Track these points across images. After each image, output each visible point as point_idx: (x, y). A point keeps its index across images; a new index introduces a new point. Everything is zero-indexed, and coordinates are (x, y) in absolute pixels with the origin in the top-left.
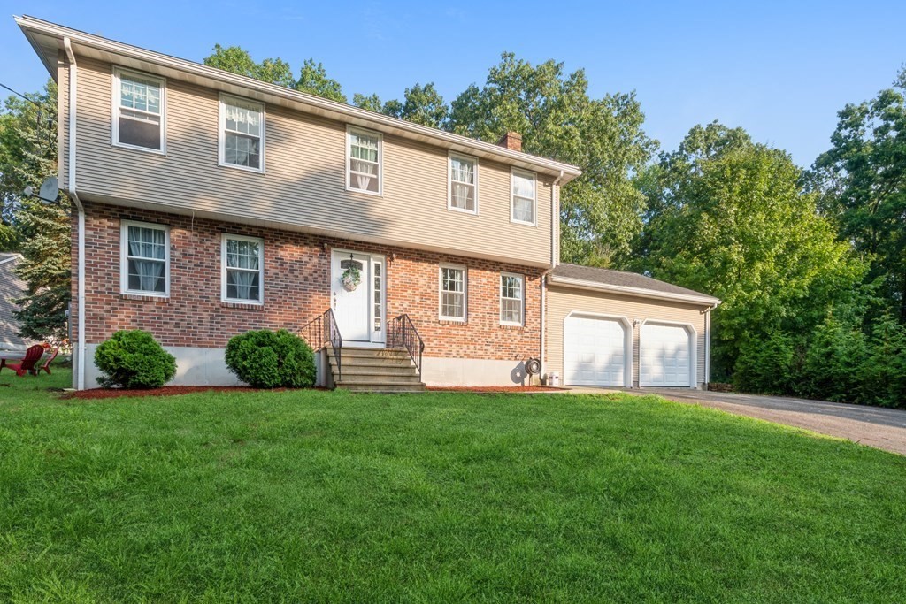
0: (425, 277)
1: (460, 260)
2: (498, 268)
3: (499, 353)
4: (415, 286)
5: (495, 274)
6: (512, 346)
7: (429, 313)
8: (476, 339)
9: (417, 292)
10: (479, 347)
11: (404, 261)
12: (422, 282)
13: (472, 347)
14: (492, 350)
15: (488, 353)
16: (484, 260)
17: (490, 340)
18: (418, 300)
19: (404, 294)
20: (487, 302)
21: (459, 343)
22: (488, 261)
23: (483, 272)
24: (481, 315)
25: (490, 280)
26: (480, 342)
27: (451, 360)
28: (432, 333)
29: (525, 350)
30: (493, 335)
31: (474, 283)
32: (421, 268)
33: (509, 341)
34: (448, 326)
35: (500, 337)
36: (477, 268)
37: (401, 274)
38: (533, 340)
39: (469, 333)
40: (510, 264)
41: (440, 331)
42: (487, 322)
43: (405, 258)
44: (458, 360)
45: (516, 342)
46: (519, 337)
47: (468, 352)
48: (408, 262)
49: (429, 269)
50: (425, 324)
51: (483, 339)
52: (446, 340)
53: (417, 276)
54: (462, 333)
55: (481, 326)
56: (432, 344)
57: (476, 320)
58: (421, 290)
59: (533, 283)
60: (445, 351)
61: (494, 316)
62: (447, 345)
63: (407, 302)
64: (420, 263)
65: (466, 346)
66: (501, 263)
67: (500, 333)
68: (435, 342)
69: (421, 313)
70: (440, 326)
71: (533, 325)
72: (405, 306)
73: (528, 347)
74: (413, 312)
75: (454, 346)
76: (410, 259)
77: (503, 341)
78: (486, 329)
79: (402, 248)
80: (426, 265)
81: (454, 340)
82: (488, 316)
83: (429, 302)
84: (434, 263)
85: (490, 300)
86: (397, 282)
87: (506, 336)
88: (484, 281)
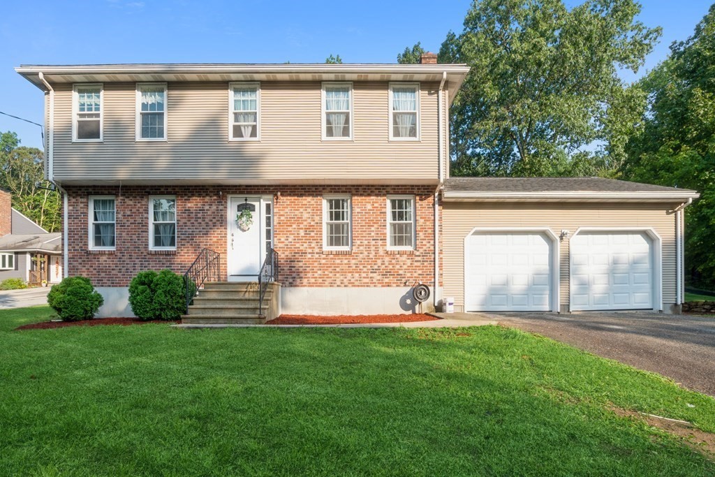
0: (309, 210)
1: (344, 189)
2: (384, 192)
3: (387, 280)
4: (299, 220)
5: (380, 199)
6: (401, 272)
7: (313, 245)
8: (361, 267)
9: (301, 226)
10: (364, 275)
11: (289, 198)
12: (305, 216)
13: (357, 275)
14: (379, 278)
15: (375, 281)
16: (368, 186)
17: (376, 267)
18: (302, 233)
19: (290, 229)
20: (373, 229)
21: (343, 272)
22: (372, 186)
23: (367, 198)
24: (366, 242)
25: (376, 205)
26: (365, 270)
27: (335, 289)
28: (316, 264)
29: (416, 275)
30: (379, 262)
31: (359, 210)
32: (305, 202)
33: (398, 267)
34: (332, 256)
35: (387, 264)
36: (361, 195)
37: (287, 210)
38: (426, 263)
39: (354, 261)
40: (398, 186)
41: (324, 261)
42: (373, 248)
43: (290, 195)
44: (343, 289)
45: (405, 267)
46: (409, 262)
47: (353, 280)
48: (293, 198)
49: (313, 202)
50: (309, 256)
51: (369, 267)
52: (330, 269)
53: (301, 210)
54: (346, 261)
55: (366, 253)
56: (316, 275)
57: (361, 248)
58: (305, 223)
59: (425, 203)
60: (329, 280)
61: (380, 242)
62: (331, 275)
63: (292, 236)
64: (304, 198)
65: (350, 274)
66: (387, 186)
67: (387, 259)
68: (319, 272)
69: (305, 245)
70: (324, 256)
71: (425, 248)
72: (290, 240)
73: (420, 272)
74: (297, 245)
75: (338, 275)
76: (294, 195)
77: (391, 267)
78: (371, 256)
79: (287, 186)
80: (309, 199)
81: (338, 269)
82: (373, 242)
83: (312, 234)
84: (317, 195)
85: (376, 226)
86: (282, 218)
87: (394, 261)
88: (369, 207)
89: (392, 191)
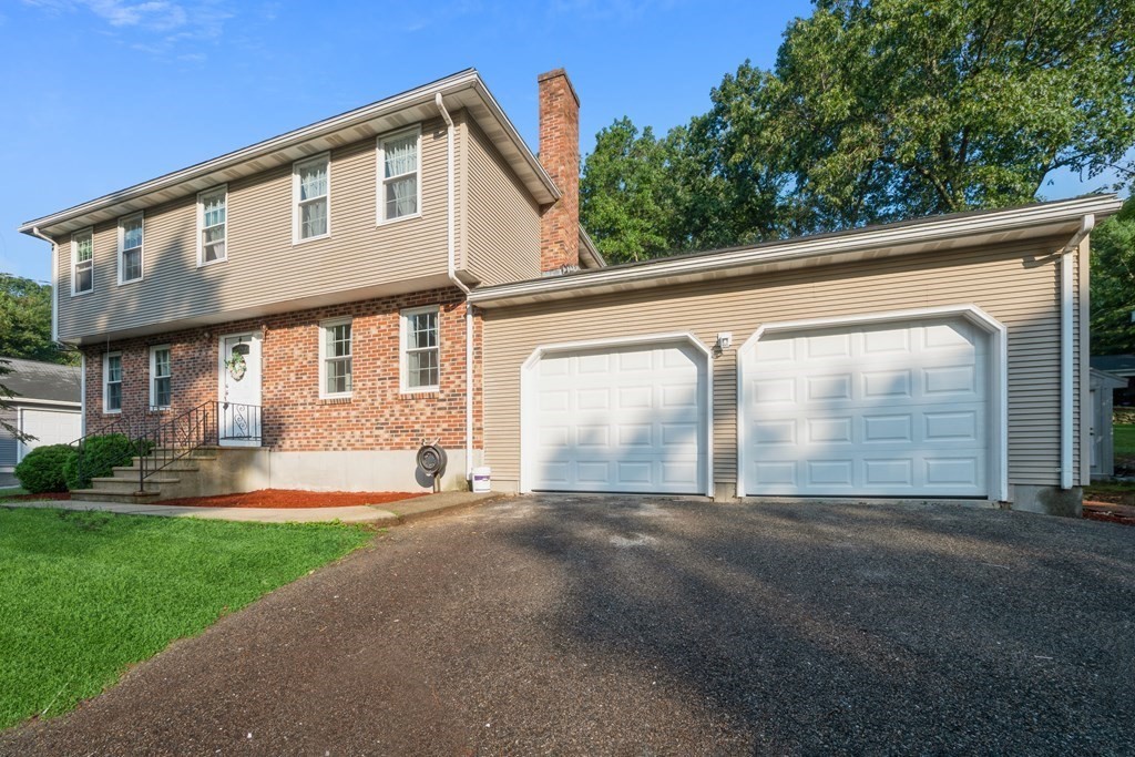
0: (301, 345)
1: (341, 309)
2: (394, 306)
3: (397, 440)
4: (289, 359)
5: (390, 316)
6: (417, 427)
7: (305, 393)
8: (363, 421)
9: (292, 368)
10: (367, 433)
11: (279, 331)
12: (297, 353)
13: (357, 433)
14: (387, 436)
15: (381, 441)
16: (373, 300)
17: (382, 420)
18: (293, 377)
19: (279, 373)
20: (379, 363)
21: (341, 430)
22: (379, 299)
23: (371, 319)
24: (369, 384)
25: (383, 327)
26: (368, 425)
27: (331, 453)
28: (308, 420)
29: (439, 430)
30: (387, 412)
31: (360, 338)
32: (296, 335)
33: (413, 418)
34: (327, 407)
35: (397, 414)
36: (364, 315)
37: (276, 348)
38: (454, 412)
39: (353, 413)
40: (414, 293)
41: (317, 415)
42: (379, 392)
43: (280, 327)
44: (340, 453)
45: (423, 418)
46: (428, 411)
47: (353, 441)
48: (282, 331)
49: (305, 334)
50: (301, 408)
51: (373, 420)
52: (325, 426)
53: (292, 346)
54: (344, 414)
55: (369, 400)
56: (309, 434)
57: (364, 393)
58: (296, 363)
59: (453, 314)
60: (323, 441)
61: (388, 383)
62: (326, 434)
63: (282, 383)
64: (295, 329)
65: (349, 432)
66: (398, 296)
67: (397, 407)
68: (312, 430)
69: (297, 393)
70: (318, 408)
71: (452, 386)
72: (280, 388)
73: (445, 426)
74: (288, 394)
75: (334, 433)
76: (284, 327)
77: (403, 419)
78: (376, 404)
79: (275, 315)
80: (301, 329)
81: (334, 426)
82: (379, 384)
83: (305, 378)
84: (310, 324)
85: (382, 358)
86: (272, 359)
87: (407, 411)
88: (374, 331)
89: (405, 304)
